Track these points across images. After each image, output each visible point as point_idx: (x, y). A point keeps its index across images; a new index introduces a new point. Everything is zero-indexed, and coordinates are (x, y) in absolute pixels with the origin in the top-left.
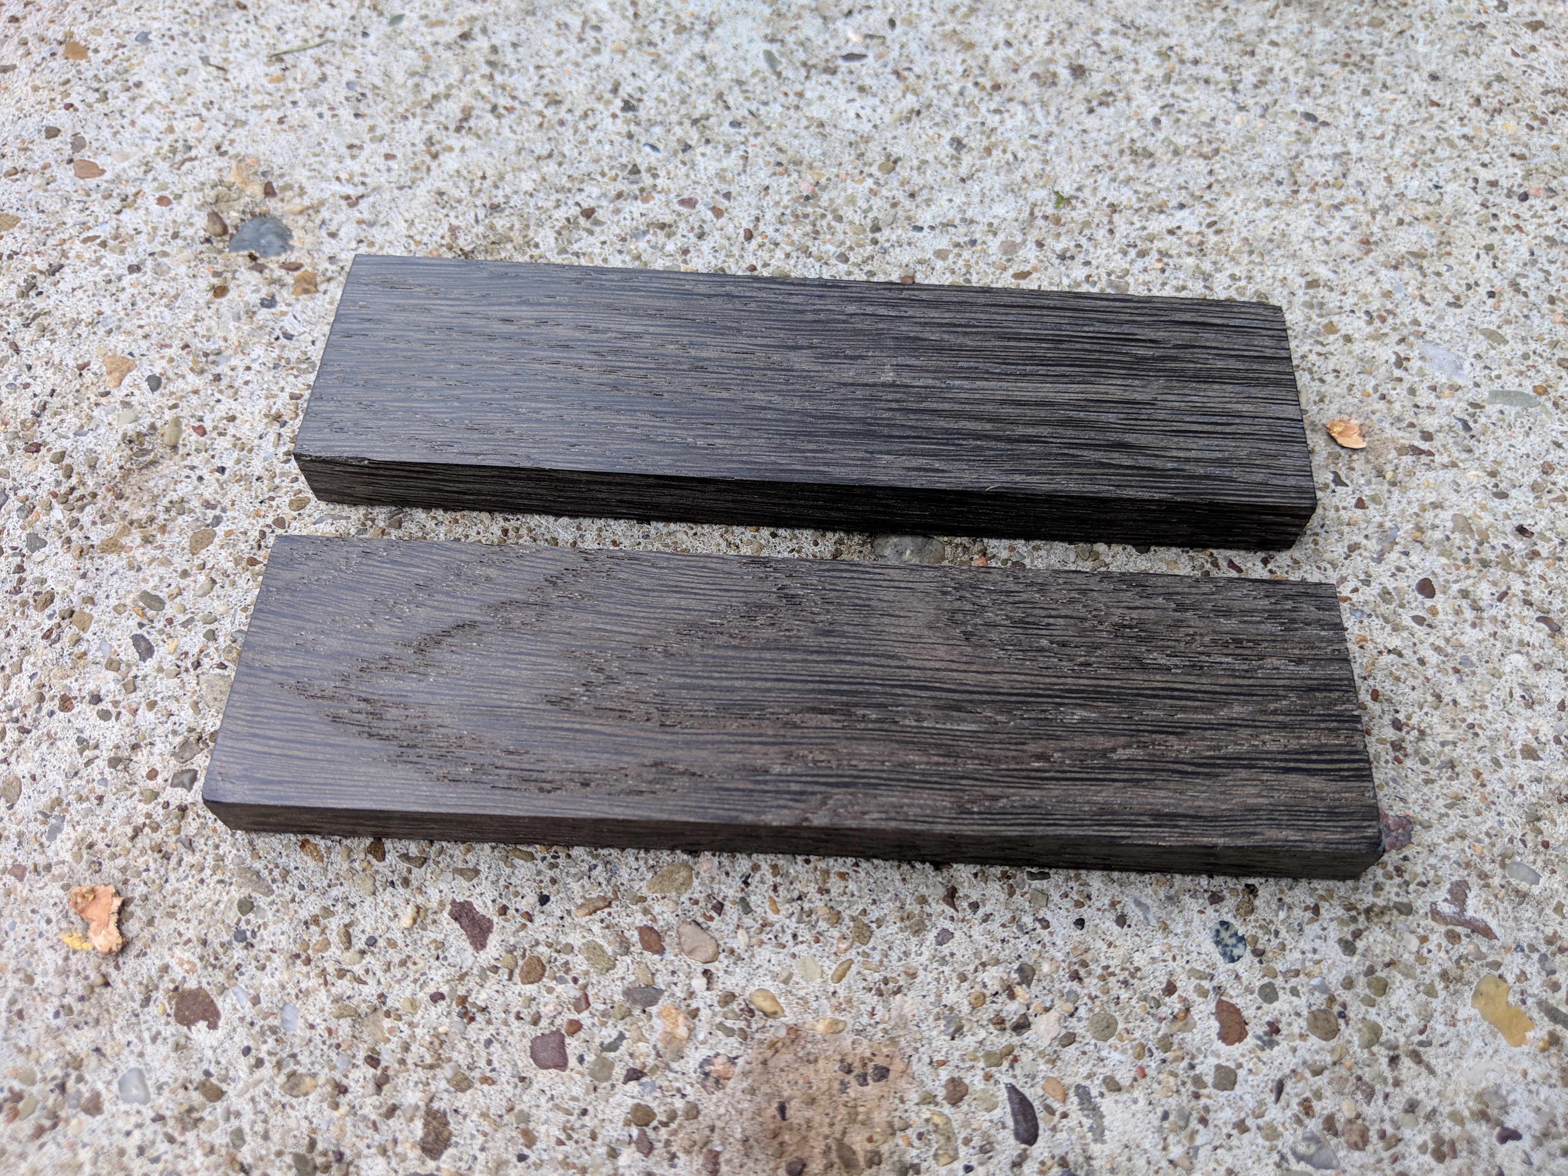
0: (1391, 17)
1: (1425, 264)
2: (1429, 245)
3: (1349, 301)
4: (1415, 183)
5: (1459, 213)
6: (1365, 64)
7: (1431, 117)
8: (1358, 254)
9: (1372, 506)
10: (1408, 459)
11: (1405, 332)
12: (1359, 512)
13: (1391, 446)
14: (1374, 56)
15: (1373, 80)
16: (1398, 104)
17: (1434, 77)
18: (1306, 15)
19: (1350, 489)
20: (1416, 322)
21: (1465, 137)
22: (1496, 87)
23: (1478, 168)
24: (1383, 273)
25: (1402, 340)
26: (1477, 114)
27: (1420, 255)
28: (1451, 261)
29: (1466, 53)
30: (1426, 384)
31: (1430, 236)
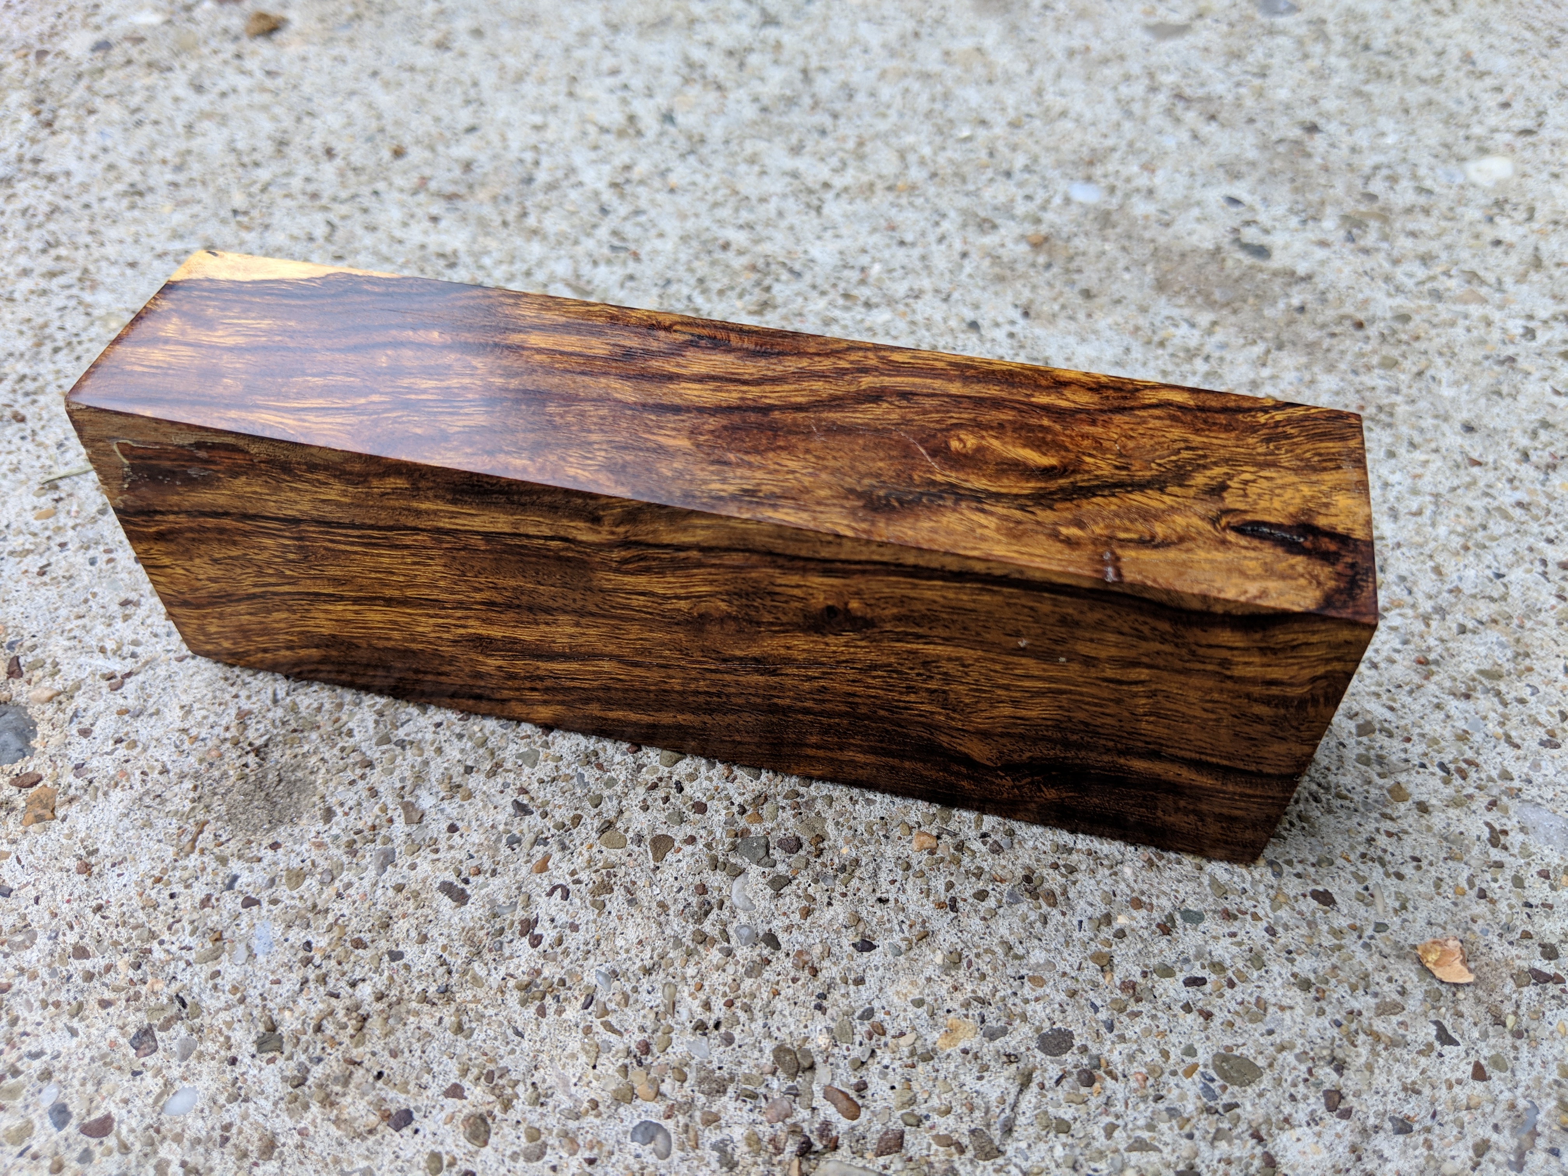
0: (1404, 356)
1: (1502, 687)
2: (1503, 658)
3: (1417, 749)
4: (1471, 573)
5: (1533, 610)
6: (1383, 417)
7: (1474, 482)
8: (1417, 679)
9: (1495, 1075)
10: (1530, 992)
11: (1495, 792)
12: (1480, 1086)
13: (1505, 972)
14: (1393, 405)
15: (1397, 437)
16: (1433, 467)
17: (1469, 428)
18: (1304, 360)
19: (1462, 1048)
20: (1506, 776)
21: (1520, 504)
22: (1544, 435)
23: (1542, 545)
24: (1454, 705)
25: (1493, 804)
26: (1527, 472)
27: (1494, 675)
28: (1535, 680)
29: (1499, 394)
30: (1534, 869)
31: (1502, 645)
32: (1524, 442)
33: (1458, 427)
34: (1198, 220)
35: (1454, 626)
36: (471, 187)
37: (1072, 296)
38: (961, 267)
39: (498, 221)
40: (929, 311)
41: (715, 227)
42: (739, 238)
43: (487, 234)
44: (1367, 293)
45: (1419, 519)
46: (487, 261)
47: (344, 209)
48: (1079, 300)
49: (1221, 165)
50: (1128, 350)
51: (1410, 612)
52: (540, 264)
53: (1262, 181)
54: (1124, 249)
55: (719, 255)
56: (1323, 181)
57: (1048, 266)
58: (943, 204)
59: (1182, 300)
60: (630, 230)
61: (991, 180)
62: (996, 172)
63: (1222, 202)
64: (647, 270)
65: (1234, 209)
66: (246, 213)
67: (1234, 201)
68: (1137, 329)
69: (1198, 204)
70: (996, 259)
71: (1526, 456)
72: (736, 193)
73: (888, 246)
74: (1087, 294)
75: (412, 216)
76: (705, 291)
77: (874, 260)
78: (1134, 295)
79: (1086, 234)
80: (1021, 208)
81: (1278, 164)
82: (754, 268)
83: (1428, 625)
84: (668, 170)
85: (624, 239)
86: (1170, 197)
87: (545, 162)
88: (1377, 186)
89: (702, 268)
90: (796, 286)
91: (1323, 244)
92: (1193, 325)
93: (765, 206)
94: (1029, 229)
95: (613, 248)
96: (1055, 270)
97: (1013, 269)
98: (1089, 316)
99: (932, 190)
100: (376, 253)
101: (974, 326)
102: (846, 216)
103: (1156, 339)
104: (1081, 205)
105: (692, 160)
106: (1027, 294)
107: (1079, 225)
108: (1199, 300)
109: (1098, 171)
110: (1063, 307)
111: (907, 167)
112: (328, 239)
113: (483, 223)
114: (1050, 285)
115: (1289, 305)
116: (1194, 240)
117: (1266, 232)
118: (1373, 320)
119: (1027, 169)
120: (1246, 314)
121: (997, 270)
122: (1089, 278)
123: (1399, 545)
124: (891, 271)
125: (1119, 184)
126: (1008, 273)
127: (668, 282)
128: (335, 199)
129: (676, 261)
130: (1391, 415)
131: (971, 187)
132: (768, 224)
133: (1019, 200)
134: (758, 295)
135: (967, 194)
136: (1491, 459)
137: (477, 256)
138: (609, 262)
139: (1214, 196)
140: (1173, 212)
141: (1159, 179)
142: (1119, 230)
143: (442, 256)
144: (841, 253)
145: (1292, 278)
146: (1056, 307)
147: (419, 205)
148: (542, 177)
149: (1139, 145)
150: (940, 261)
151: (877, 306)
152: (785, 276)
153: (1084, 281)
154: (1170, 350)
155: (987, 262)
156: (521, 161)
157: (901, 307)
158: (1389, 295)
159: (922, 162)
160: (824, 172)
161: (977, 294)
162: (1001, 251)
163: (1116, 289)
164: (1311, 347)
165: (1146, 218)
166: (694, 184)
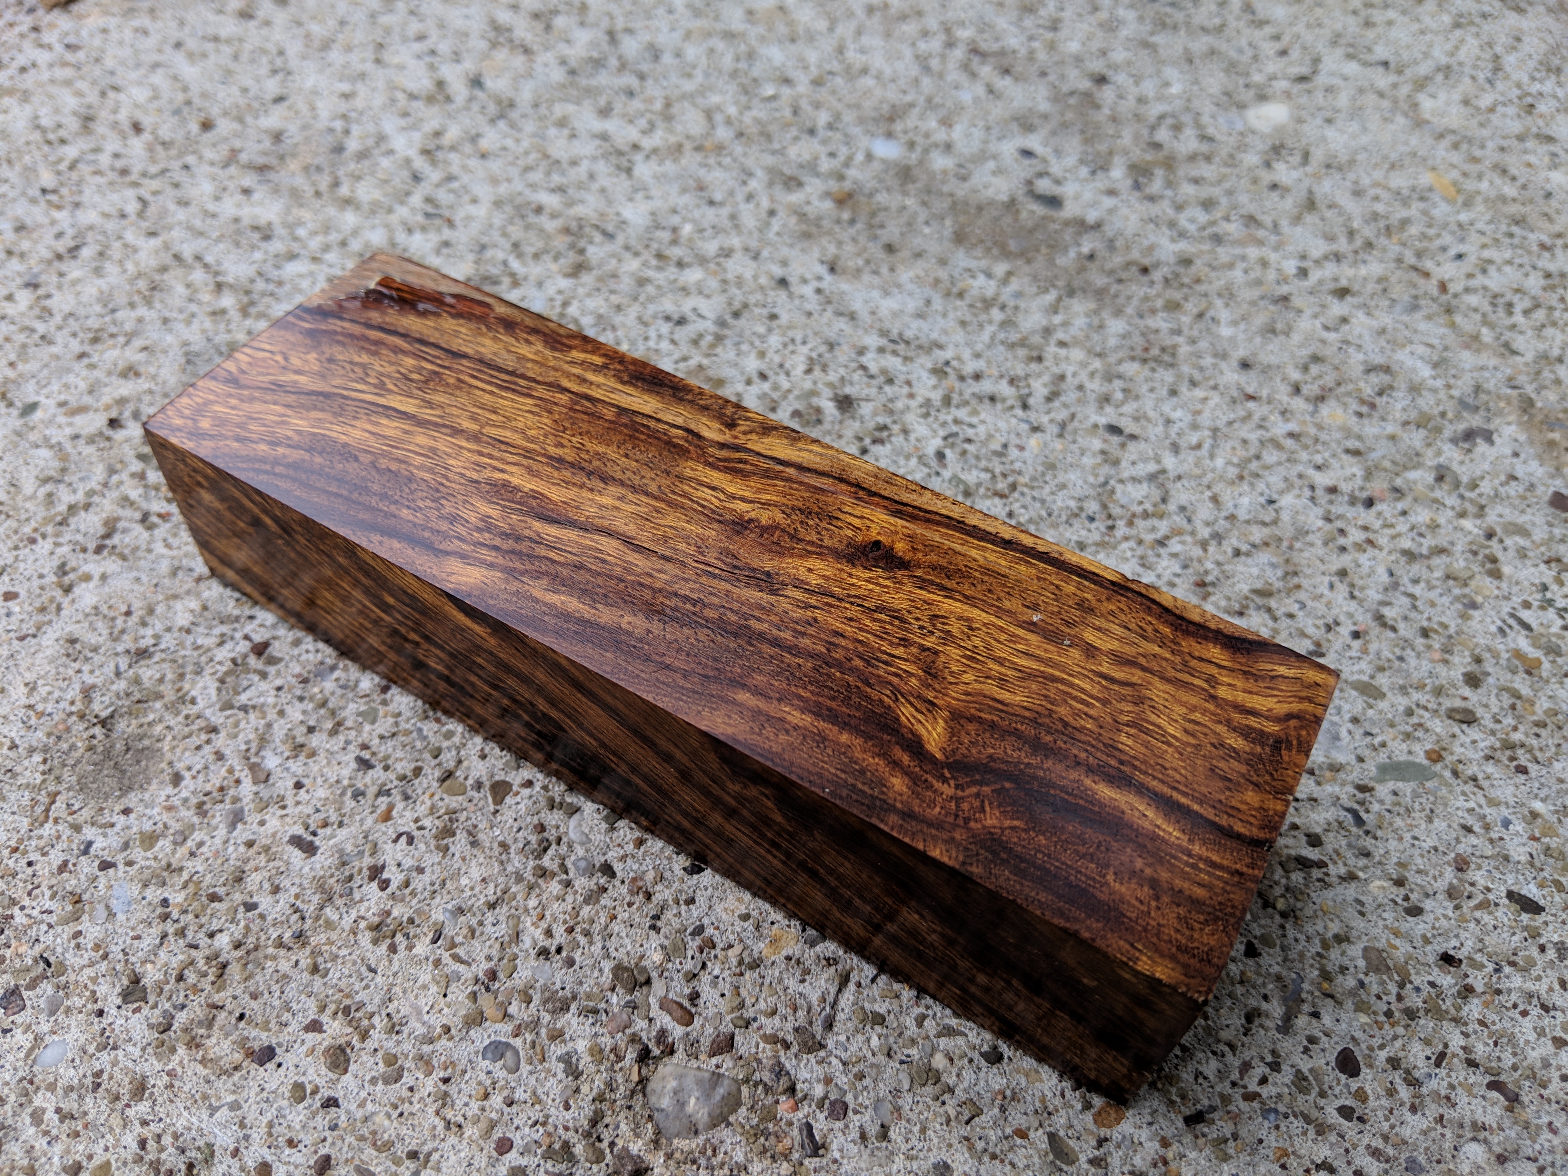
32: (1296, 375)
33: (1235, 364)
34: (994, 173)
35: (1230, 551)
36: (282, 158)
37: (876, 251)
38: (768, 224)
39: (309, 191)
40: (740, 270)
41: (527, 192)
42: (551, 201)
43: (301, 205)
44: (1152, 238)
45: (1198, 453)
46: (301, 232)
47: (155, 184)
48: (882, 255)
49: (1016, 119)
50: (928, 302)
51: (1189, 539)
52: (355, 233)
53: (1054, 133)
54: (924, 204)
55: (532, 219)
56: (1111, 132)
57: (852, 222)
58: (750, 163)
59: (979, 252)
60: (443, 196)
61: (796, 139)
62: (801, 130)
63: (1016, 155)
64: (462, 236)
65: (1027, 162)
66: (54, 191)
67: (1027, 153)
68: (937, 281)
69: (995, 157)
70: (802, 216)
71: (1297, 390)
72: (546, 156)
73: (698, 206)
74: (890, 248)
75: (225, 189)
76: (520, 256)
77: (685, 220)
78: (934, 248)
79: (888, 190)
80: (825, 165)
81: (1070, 116)
82: (567, 231)
83: (1205, 550)
84: (478, 135)
85: (437, 206)
86: (966, 151)
87: (356, 130)
88: (1163, 135)
89: (516, 231)
90: (609, 247)
91: (1112, 192)
92: (989, 275)
93: (577, 169)
94: (833, 185)
95: (427, 215)
96: (859, 226)
97: (818, 226)
98: (892, 270)
99: (738, 149)
100: (190, 228)
101: (783, 282)
102: (656, 177)
103: (955, 290)
104: (883, 161)
105: (502, 124)
106: (832, 250)
107: (880, 181)
108: (995, 251)
109: (898, 127)
110: (868, 262)
111: (713, 127)
112: (141, 214)
113: (295, 194)
114: (854, 240)
115: (1079, 254)
116: (990, 193)
117: (1058, 182)
118: (1157, 265)
119: (830, 126)
120: (1040, 262)
121: (804, 227)
122: (892, 231)
123: (1179, 478)
124: (701, 231)
125: (919, 140)
126: (814, 230)
127: (483, 247)
128: (144, 175)
129: (491, 226)
130: (1173, 355)
131: (776, 146)
132: (580, 186)
133: (824, 158)
134: (572, 257)
135: (774, 153)
136: (1264, 393)
137: (291, 227)
138: (424, 229)
139: (1008, 148)
140: (971, 166)
141: (957, 133)
142: (919, 185)
143: (256, 228)
144: (653, 214)
145: (1082, 226)
146: (860, 262)
147: (231, 177)
148: (353, 145)
149: (937, 100)
150: (749, 219)
151: (689, 265)
152: (598, 238)
153: (885, 236)
154: (968, 301)
155: (793, 220)
156: (331, 130)
157: (712, 266)
158: (1173, 240)
159: (729, 122)
160: (633, 134)
161: (785, 251)
162: (808, 209)
163: (917, 242)
164: (1100, 294)
165: (945, 172)
166: (504, 149)
